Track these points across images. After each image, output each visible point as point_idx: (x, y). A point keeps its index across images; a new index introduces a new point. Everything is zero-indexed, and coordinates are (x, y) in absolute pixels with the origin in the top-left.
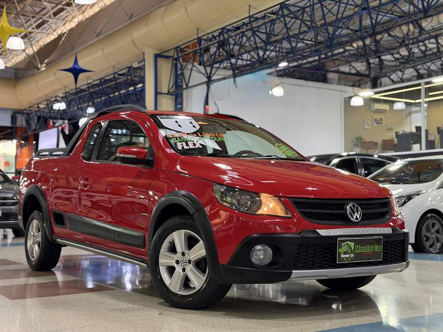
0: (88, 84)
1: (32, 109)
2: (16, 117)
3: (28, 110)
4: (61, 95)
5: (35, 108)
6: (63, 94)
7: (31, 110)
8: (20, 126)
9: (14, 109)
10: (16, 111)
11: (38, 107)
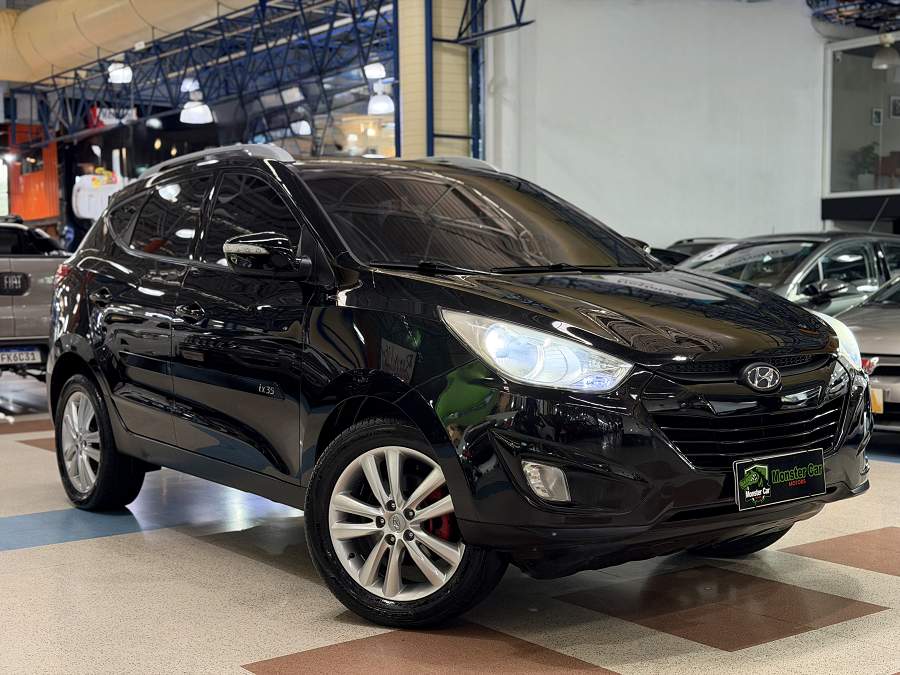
0: (218, 19)
1: (57, 80)
2: (15, 101)
3: (47, 85)
4: (140, 46)
5: (66, 78)
6: (146, 44)
7: (55, 85)
8: (28, 122)
9: (9, 83)
10: (14, 87)
11: (76, 75)
